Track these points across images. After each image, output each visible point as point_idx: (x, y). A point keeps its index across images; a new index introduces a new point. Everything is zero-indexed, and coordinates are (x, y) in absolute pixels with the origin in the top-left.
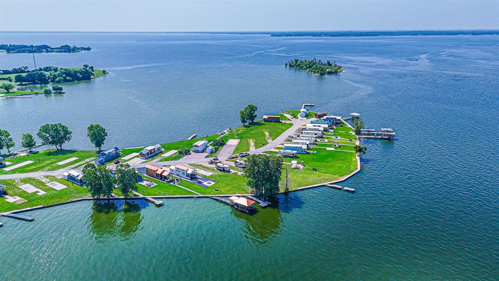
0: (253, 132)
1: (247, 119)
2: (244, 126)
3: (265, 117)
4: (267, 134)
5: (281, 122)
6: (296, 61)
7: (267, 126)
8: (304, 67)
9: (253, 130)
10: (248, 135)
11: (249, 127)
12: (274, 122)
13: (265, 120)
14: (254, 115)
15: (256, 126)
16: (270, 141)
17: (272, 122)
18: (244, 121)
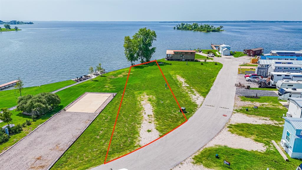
0: (149, 76)
1: (138, 55)
2: (133, 66)
3: (170, 52)
4: (182, 80)
5: (197, 61)
6: (183, 25)
7: (174, 66)
8: (190, 28)
9: (149, 73)
10: (138, 82)
11: (142, 67)
12: (186, 60)
13: (170, 58)
14: (150, 48)
15: (154, 67)
16: (196, 98)
17: (181, 60)
18: (132, 58)
